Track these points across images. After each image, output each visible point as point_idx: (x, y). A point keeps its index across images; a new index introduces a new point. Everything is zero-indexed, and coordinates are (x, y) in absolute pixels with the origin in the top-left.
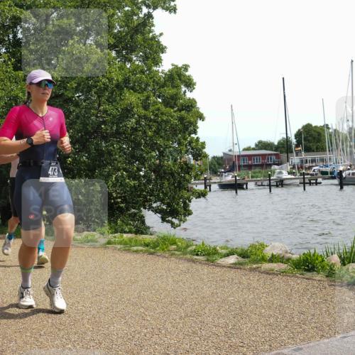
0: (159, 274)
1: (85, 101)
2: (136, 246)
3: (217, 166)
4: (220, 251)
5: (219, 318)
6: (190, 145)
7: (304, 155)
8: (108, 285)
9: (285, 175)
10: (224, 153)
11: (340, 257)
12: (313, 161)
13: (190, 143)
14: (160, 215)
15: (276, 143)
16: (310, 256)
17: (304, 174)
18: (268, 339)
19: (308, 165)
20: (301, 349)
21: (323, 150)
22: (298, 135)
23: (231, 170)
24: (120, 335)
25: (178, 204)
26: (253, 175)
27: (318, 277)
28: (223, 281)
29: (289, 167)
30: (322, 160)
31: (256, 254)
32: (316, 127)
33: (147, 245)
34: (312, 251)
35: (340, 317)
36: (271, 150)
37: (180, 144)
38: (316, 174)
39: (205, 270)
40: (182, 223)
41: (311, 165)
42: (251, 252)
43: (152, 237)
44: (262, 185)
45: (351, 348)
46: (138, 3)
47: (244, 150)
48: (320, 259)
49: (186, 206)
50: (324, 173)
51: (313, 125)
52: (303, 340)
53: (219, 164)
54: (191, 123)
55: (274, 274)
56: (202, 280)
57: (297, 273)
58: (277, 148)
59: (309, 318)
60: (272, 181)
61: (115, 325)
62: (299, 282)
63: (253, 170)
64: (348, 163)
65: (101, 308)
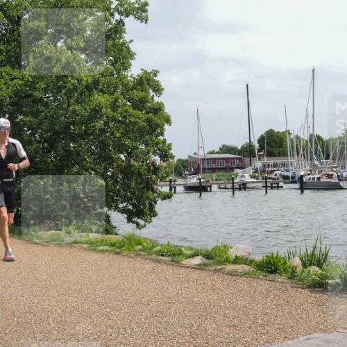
0: (125, 274)
1: (54, 102)
2: (102, 245)
3: (182, 168)
4: (185, 252)
5: (184, 318)
6: (156, 146)
7: (266, 160)
8: (74, 285)
9: (248, 179)
10: (189, 156)
11: (302, 260)
12: (275, 165)
13: (157, 144)
14: (126, 216)
15: (239, 148)
16: (273, 258)
17: (266, 178)
18: (232, 340)
19: (270, 169)
21: (285, 155)
22: (261, 140)
23: (196, 172)
24: (85, 335)
25: (144, 205)
26: (217, 178)
27: (280, 279)
28: (188, 281)
29: (252, 171)
30: (284, 165)
31: (220, 256)
32: (278, 133)
33: (113, 245)
34: (275, 255)
36: (235, 154)
37: (147, 145)
38: (278, 179)
39: (170, 271)
40: (147, 224)
41: (273, 169)
42: (215, 253)
43: (118, 237)
44: (225, 188)
47: (209, 153)
48: (282, 261)
49: (151, 207)
50: (285, 177)
51: (276, 131)
52: (267, 342)
53: (184, 167)
54: (158, 126)
55: (237, 275)
56: (167, 280)
57: (261, 275)
58: (240, 152)
59: (273, 319)
60: (235, 185)
61: (81, 324)
62: (262, 283)
63: (217, 174)
64: (308, 168)
65: (67, 307)
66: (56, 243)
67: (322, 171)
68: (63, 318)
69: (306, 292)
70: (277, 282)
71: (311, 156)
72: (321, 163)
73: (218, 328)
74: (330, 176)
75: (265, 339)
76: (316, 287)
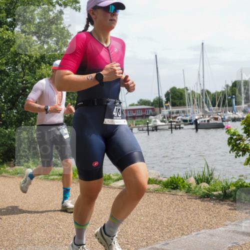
2: (53, 175)
4: (113, 177)
7: (171, 109)
9: (159, 123)
11: (195, 179)
12: (178, 112)
15: (152, 101)
16: (175, 179)
17: (171, 122)
18: (145, 238)
19: (174, 115)
20: (168, 244)
21: (184, 104)
22: (167, 95)
24: (40, 240)
26: (136, 123)
27: (180, 193)
29: (161, 117)
30: (184, 112)
32: (179, 89)
33: (61, 175)
34: (176, 176)
35: (195, 220)
36: (149, 105)
38: (180, 122)
41: (176, 115)
44: (143, 130)
45: (202, 241)
46: (53, 3)
47: (130, 105)
48: (182, 181)
50: (185, 121)
51: (177, 88)
52: (170, 238)
55: (150, 192)
57: (166, 190)
58: (152, 104)
59: (174, 222)
60: (149, 127)
61: (37, 233)
62: (167, 197)
63: (136, 120)
64: (201, 113)
65: (27, 221)
66: (19, 175)
67: (210, 115)
68: (24, 229)
69: (198, 201)
70: (178, 195)
71: (203, 105)
72: (209, 110)
73: (136, 230)
74: (216, 119)
75: (168, 236)
76: (205, 198)
